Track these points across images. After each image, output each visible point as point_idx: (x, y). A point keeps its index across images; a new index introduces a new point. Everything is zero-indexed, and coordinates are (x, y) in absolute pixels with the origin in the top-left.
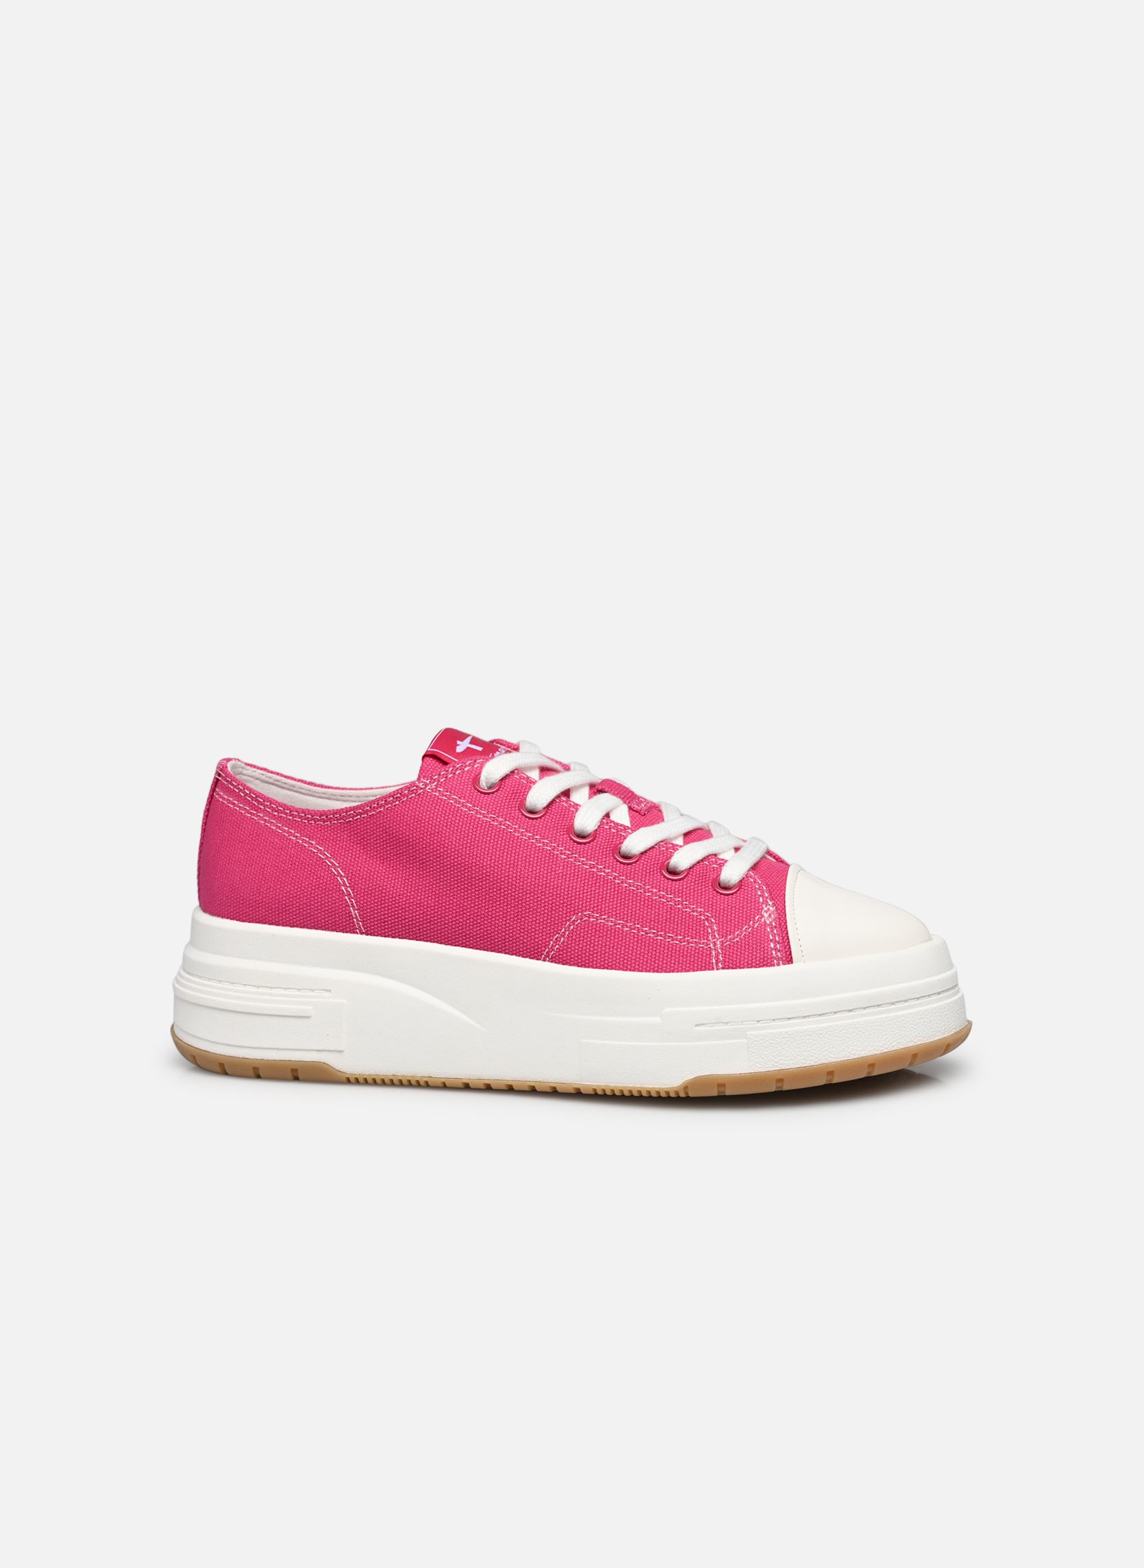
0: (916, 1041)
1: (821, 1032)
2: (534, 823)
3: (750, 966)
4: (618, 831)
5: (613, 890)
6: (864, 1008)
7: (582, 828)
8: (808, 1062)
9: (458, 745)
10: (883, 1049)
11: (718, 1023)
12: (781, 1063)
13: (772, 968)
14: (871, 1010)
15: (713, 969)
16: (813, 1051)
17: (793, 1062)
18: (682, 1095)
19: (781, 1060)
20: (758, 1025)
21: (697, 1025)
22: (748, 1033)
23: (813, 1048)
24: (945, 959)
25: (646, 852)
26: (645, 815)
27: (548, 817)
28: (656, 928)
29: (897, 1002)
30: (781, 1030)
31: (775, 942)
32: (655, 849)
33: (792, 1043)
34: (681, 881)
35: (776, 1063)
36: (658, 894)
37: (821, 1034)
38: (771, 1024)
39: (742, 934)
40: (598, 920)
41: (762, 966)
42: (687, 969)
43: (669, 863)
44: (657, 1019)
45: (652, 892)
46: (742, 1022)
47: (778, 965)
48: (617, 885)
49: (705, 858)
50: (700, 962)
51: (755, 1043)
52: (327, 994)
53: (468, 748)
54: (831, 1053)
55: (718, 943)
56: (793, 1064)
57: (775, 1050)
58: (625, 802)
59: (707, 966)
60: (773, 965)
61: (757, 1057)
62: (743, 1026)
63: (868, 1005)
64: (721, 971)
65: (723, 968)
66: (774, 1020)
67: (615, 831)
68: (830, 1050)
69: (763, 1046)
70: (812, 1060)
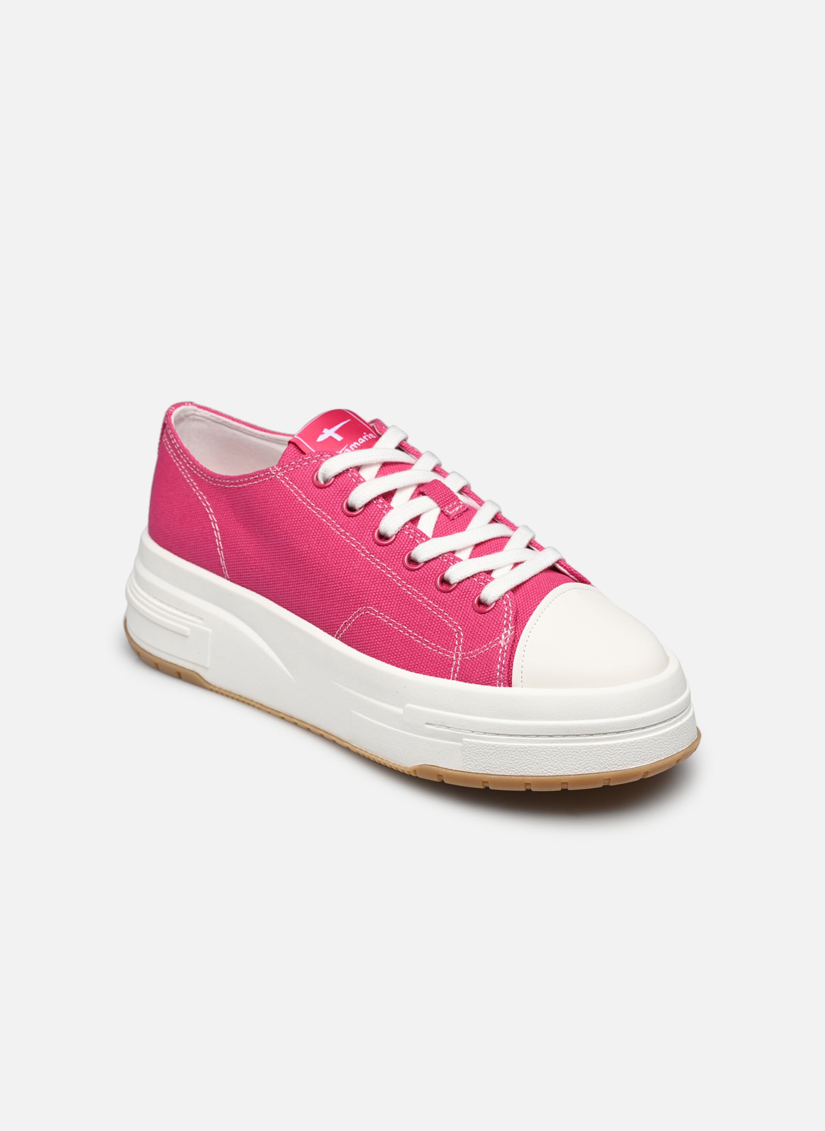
0: (610, 768)
1: (523, 750)
2: (350, 520)
3: (477, 682)
4: (414, 538)
5: (394, 592)
6: (564, 736)
7: (385, 531)
8: (510, 772)
9: (324, 433)
10: (577, 771)
11: (443, 726)
12: (487, 768)
13: (494, 687)
14: (571, 738)
15: (449, 679)
16: (515, 764)
17: (498, 770)
18: (413, 774)
19: (488, 766)
20: (472, 734)
21: (427, 724)
22: (464, 739)
23: (515, 762)
24: (681, 682)
25: (430, 561)
26: (453, 519)
27: (362, 516)
28: (418, 632)
29: (595, 734)
30: (489, 742)
31: (502, 665)
32: (438, 559)
33: (497, 754)
34: (449, 594)
35: (483, 768)
36: (427, 602)
37: (523, 752)
38: (482, 736)
39: (480, 651)
40: (376, 615)
41: (487, 685)
42: (432, 673)
43: (444, 574)
44: (400, 711)
45: (423, 599)
46: (460, 729)
47: (500, 686)
48: (398, 588)
49: (476, 575)
50: (440, 669)
51: (468, 748)
52: (201, 621)
53: (331, 438)
54: (530, 768)
55: (460, 655)
56: (497, 771)
57: (483, 757)
58: (439, 506)
59: (446, 675)
60: (495, 685)
61: (469, 760)
62: (460, 733)
63: (567, 734)
64: (455, 681)
65: (457, 679)
66: (485, 733)
67: (412, 537)
68: (529, 766)
69: (475, 753)
70: (513, 771)
